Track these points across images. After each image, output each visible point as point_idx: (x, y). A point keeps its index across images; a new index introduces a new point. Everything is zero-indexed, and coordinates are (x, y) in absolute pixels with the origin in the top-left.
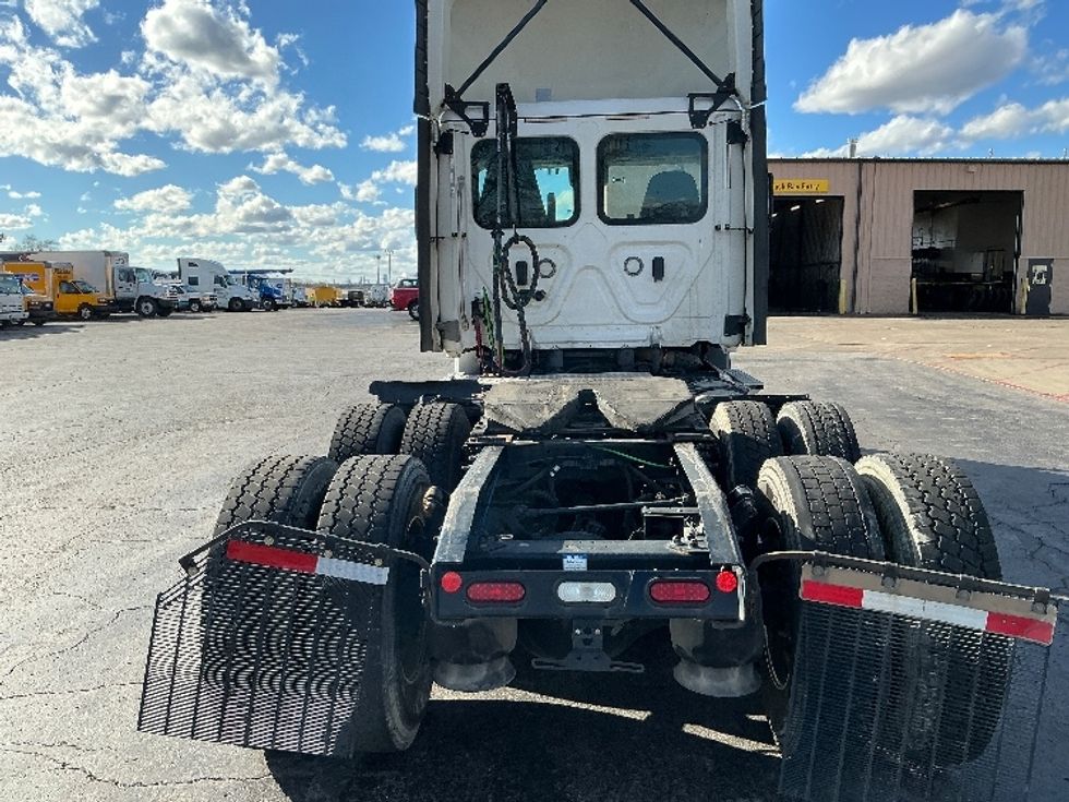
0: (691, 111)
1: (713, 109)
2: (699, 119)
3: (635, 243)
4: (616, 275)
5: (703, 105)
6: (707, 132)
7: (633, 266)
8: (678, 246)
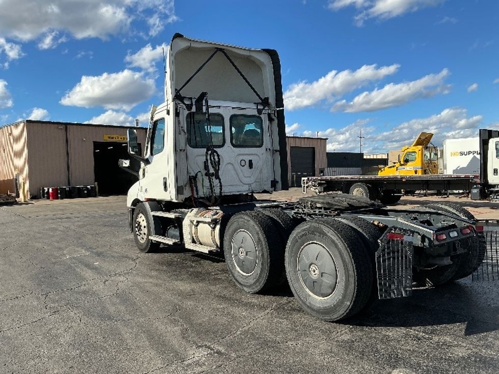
0: (257, 109)
1: (263, 109)
2: (260, 111)
3: (243, 155)
4: (238, 167)
5: (260, 107)
6: (262, 116)
7: (243, 163)
8: (255, 156)
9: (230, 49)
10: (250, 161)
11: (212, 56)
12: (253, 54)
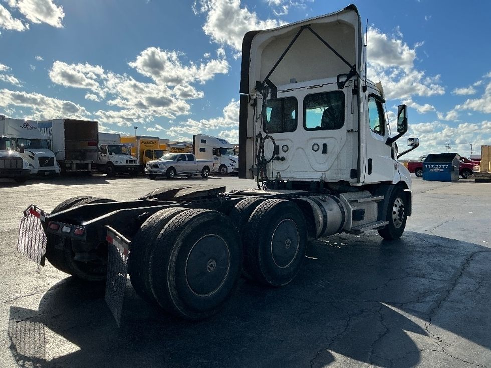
0: (338, 82)
1: (347, 80)
2: (341, 85)
3: (317, 138)
4: (309, 151)
5: (342, 79)
6: (344, 90)
7: (316, 147)
8: (333, 139)
9: (314, 22)
10: (325, 146)
11: (293, 41)
12: (340, 17)
